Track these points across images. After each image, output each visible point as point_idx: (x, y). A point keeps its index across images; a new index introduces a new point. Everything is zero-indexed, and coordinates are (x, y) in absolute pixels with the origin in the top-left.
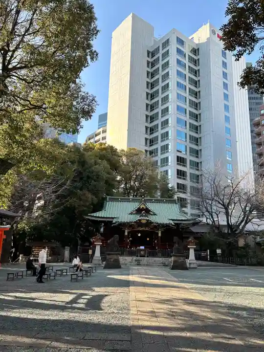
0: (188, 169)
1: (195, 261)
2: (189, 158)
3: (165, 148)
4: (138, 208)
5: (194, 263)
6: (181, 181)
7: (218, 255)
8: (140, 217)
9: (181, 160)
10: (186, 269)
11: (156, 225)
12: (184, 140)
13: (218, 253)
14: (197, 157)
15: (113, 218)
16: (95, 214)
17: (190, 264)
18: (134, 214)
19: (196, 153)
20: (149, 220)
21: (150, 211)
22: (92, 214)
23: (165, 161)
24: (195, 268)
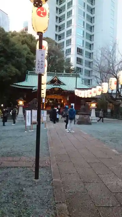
0: (84, 58)
1: (96, 118)
2: (85, 49)
3: (69, 42)
4: (52, 80)
5: (94, 119)
6: (79, 66)
7: (108, 113)
8: (54, 86)
9: (79, 51)
10: (90, 124)
11: (66, 92)
12: (82, 36)
13: (108, 111)
14: (90, 49)
15: (33, 87)
16: (19, 84)
17: (92, 119)
18: (48, 84)
19: (90, 46)
20: (60, 88)
21: (61, 82)
22: (16, 84)
23: (69, 51)
24: (96, 123)
